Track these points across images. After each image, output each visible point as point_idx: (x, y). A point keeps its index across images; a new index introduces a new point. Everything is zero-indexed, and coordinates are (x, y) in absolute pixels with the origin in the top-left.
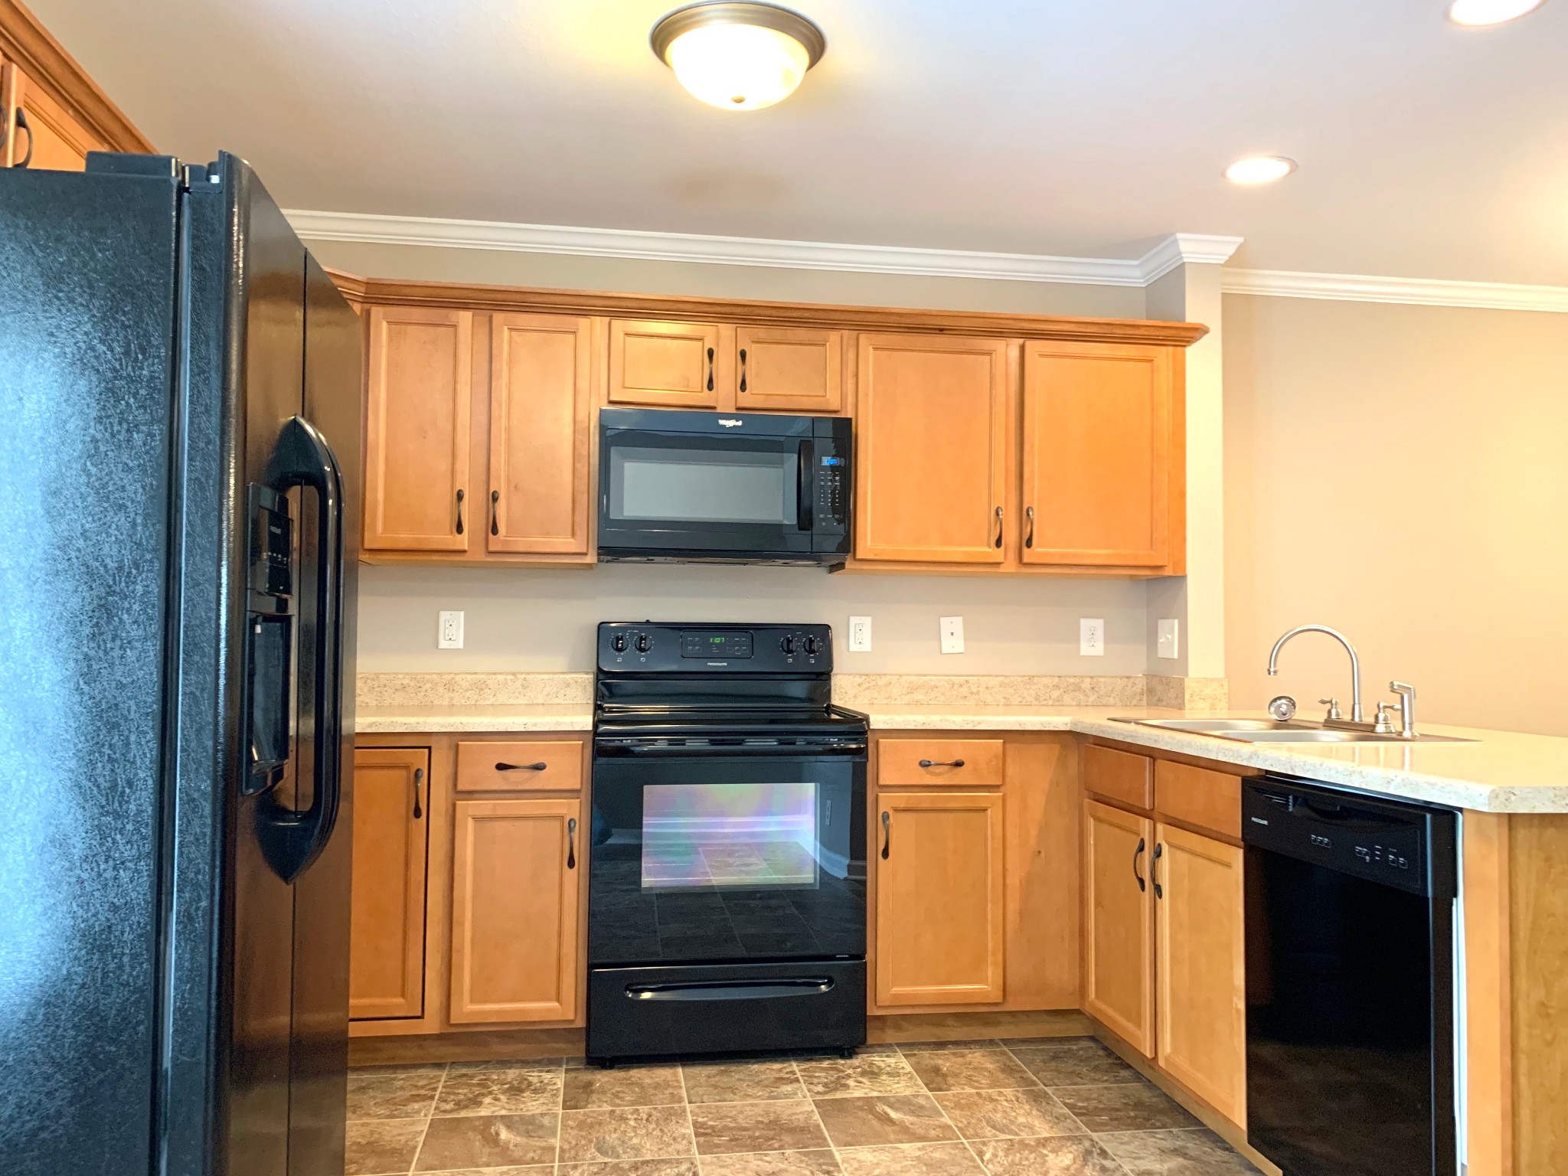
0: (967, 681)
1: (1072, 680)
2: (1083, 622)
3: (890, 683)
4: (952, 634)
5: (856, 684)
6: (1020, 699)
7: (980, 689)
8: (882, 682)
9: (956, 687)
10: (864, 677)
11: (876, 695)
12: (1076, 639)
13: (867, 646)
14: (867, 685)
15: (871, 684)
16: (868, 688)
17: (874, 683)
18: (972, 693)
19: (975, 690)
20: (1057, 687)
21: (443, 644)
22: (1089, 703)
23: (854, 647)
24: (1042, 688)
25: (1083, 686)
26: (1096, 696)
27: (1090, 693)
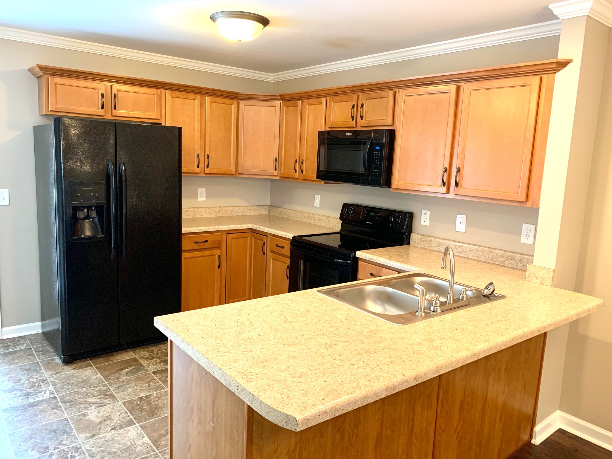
0: (462, 246)
1: (511, 254)
2: (524, 225)
3: (431, 240)
4: (461, 223)
5: (419, 239)
6: (485, 259)
7: (467, 250)
8: (428, 239)
9: (457, 247)
10: (422, 236)
11: (425, 244)
12: (519, 233)
13: (427, 223)
14: (423, 240)
15: (424, 240)
16: (423, 241)
17: (425, 239)
18: (463, 251)
19: (465, 250)
20: (502, 256)
21: (315, 205)
22: (518, 268)
23: (422, 223)
24: (495, 255)
25: (516, 258)
26: (522, 264)
27: (519, 263)
